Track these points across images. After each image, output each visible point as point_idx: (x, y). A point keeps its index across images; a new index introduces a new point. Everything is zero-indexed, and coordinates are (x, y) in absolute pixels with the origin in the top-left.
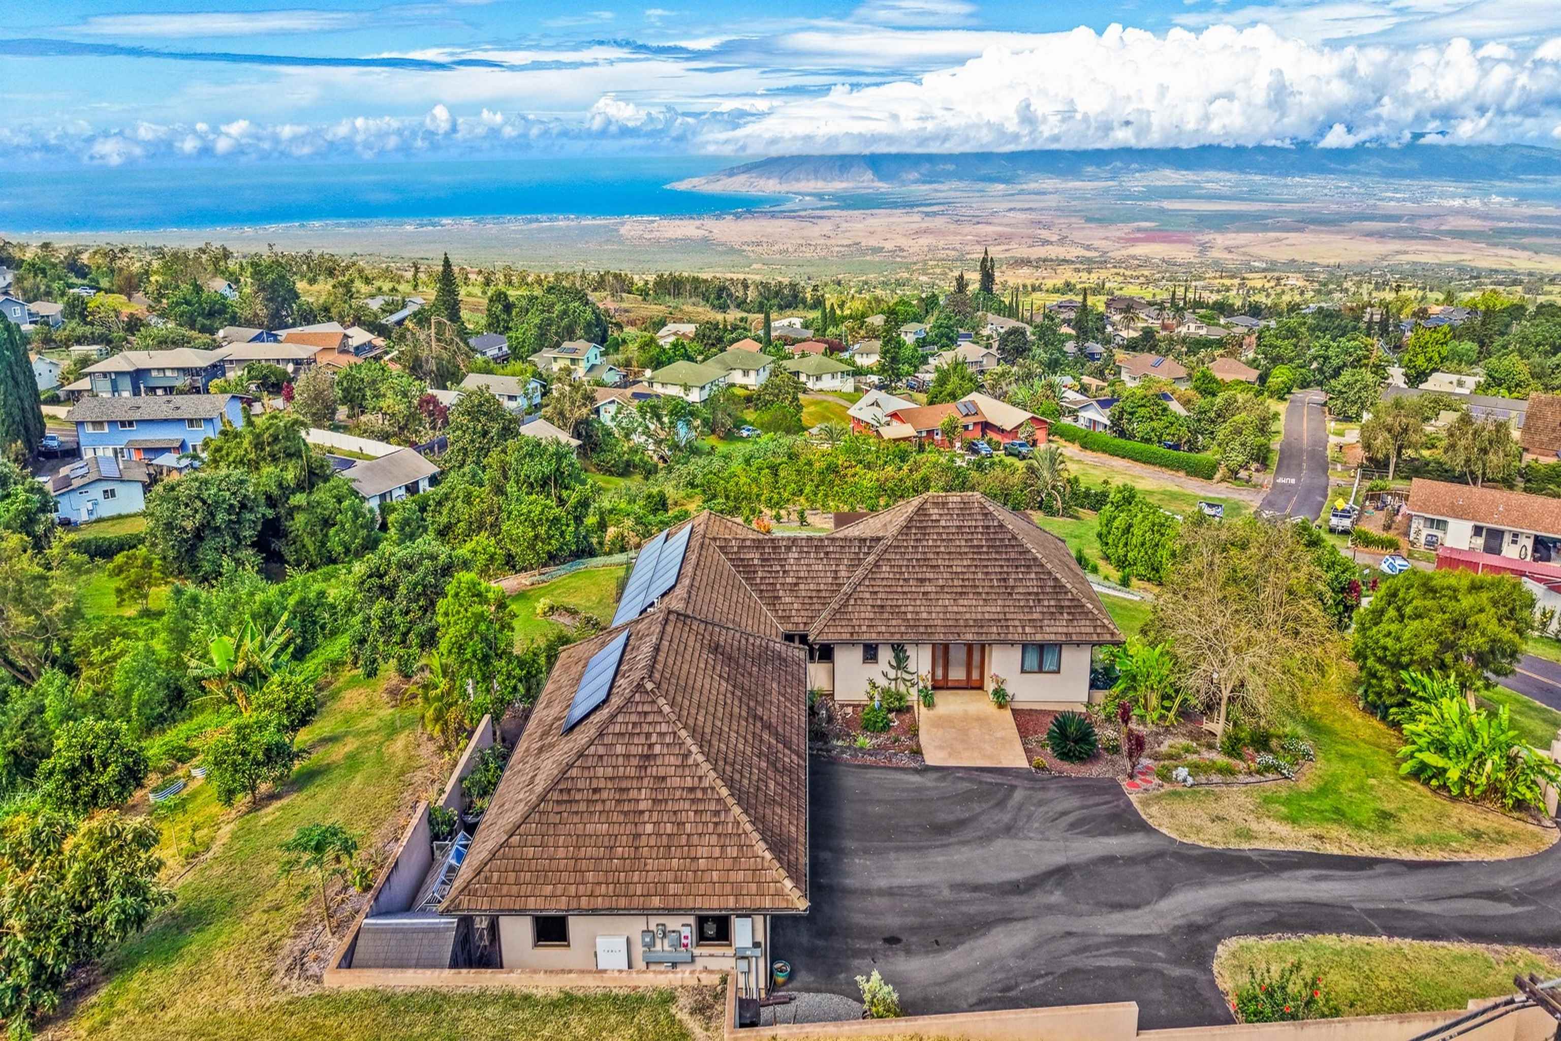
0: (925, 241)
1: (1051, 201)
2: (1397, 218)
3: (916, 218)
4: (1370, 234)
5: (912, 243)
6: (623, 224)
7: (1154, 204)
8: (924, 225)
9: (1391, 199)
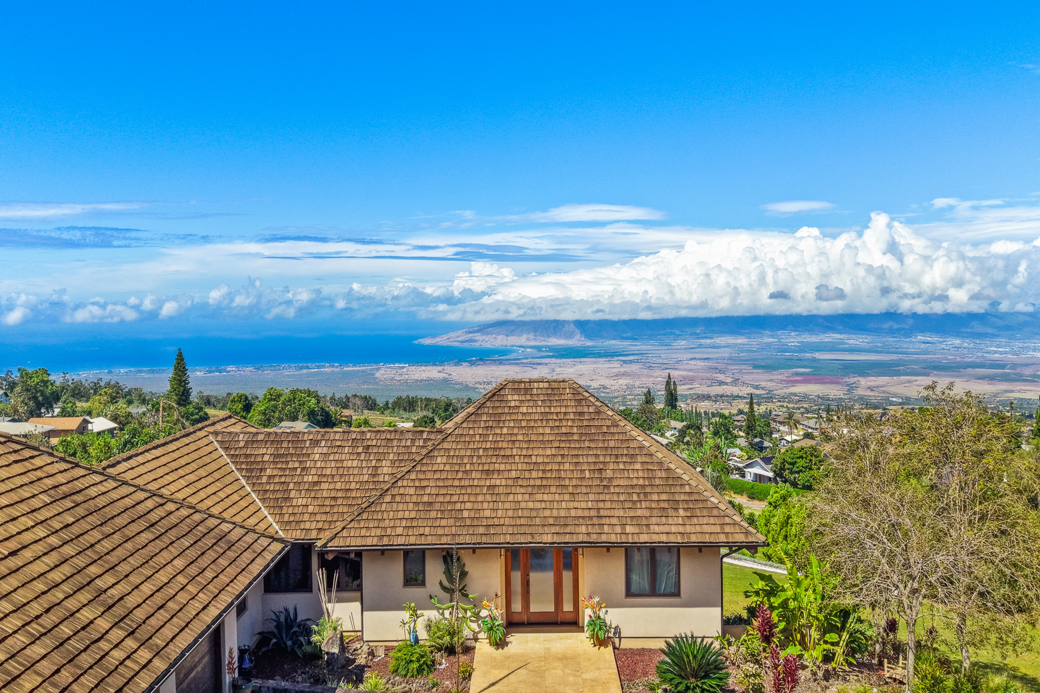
0: (623, 381)
1: (725, 353)
2: (1003, 366)
3: (616, 365)
4: (981, 378)
5: (613, 382)
6: (378, 369)
7: (808, 355)
8: (622, 370)
9: (996, 352)
